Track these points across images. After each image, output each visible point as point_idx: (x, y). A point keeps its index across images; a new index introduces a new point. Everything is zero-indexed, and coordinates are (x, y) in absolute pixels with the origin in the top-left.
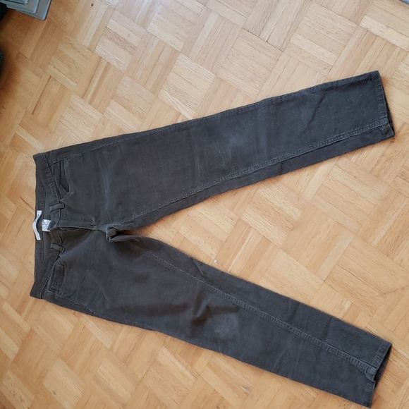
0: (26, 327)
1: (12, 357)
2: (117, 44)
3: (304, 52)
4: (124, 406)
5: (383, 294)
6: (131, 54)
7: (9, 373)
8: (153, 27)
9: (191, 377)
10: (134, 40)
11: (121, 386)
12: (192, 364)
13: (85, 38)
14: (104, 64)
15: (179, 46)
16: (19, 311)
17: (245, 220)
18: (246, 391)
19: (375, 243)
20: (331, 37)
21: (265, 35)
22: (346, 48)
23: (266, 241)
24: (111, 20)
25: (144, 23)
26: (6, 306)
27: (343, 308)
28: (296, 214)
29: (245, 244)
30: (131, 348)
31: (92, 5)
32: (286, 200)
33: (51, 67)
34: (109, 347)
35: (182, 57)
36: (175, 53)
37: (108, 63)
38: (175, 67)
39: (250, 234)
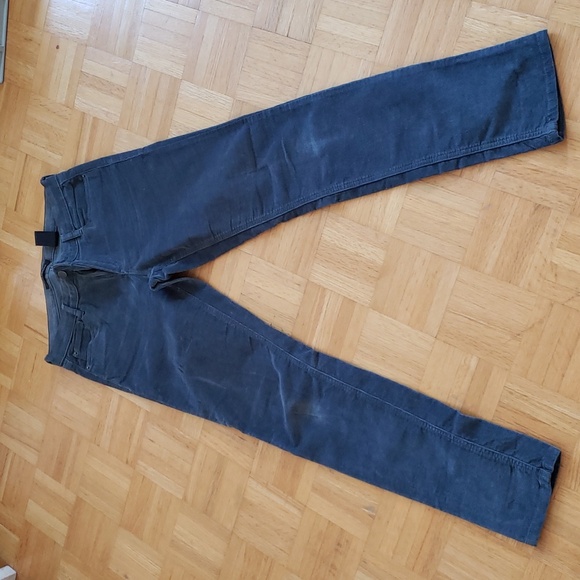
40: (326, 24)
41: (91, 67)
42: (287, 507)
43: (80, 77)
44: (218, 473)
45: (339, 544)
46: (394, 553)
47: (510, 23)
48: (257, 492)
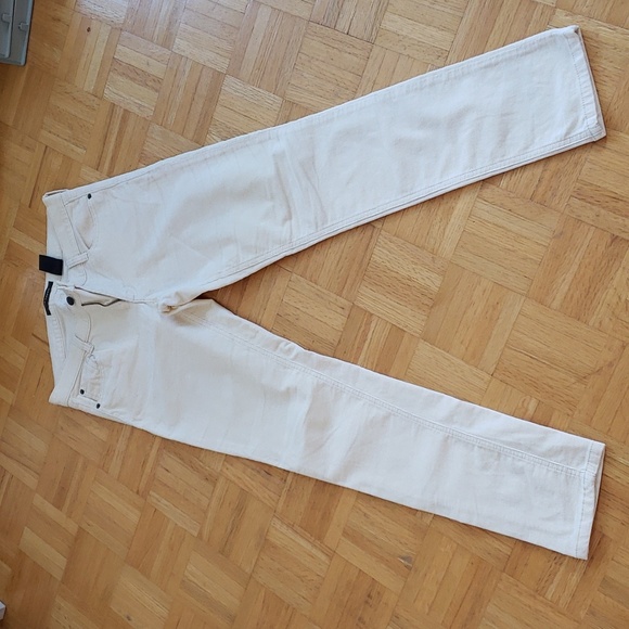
0: (72, 527)
1: (58, 575)
2: (133, 80)
3: (404, 37)
4: (232, 619)
5: (582, 379)
6: (156, 91)
7: (58, 600)
8: (180, 44)
9: (323, 557)
10: (157, 69)
11: (224, 590)
12: (320, 538)
13: (87, 81)
14: (119, 112)
15: (222, 64)
16: (58, 505)
17: (360, 305)
18: (406, 563)
19: (556, 304)
20: (438, 8)
21: (343, 24)
22: (464, 20)
23: (397, 332)
24: (119, 47)
25: (167, 41)
26: (38, 500)
27: (527, 410)
28: (433, 282)
29: (367, 342)
30: (229, 530)
31: (89, 30)
32: (416, 264)
33: (44, 133)
34: (196, 535)
35: (229, 80)
36: (218, 78)
37: (125, 110)
38: (221, 97)
39: (373, 325)
40: (392, 22)
41: (126, 53)
42: (314, 551)
43: (112, 64)
44: (240, 509)
45: (369, 596)
46: (430, 608)
47: (597, 35)
48: (281, 534)
